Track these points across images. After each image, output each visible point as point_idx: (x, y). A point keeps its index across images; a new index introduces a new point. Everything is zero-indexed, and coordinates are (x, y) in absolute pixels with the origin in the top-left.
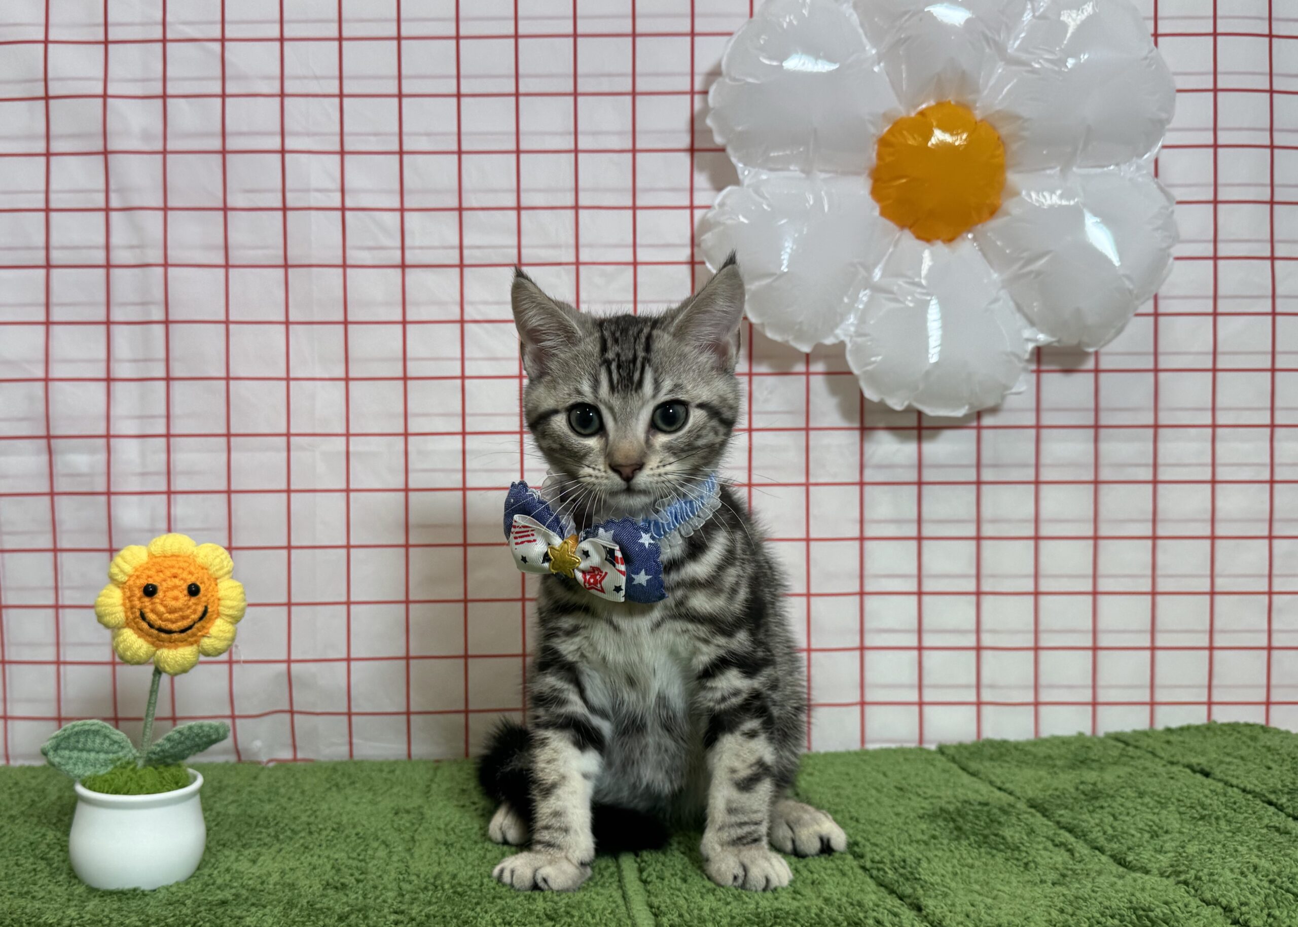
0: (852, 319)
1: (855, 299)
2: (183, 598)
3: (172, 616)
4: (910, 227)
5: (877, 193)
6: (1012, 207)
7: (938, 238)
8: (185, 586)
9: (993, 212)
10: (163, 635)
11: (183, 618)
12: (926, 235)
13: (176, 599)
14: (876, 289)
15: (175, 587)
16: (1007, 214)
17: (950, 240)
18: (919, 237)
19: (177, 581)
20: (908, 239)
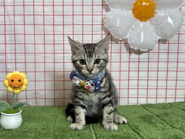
0: (129, 34)
1: (129, 31)
2: (18, 82)
3: (16, 85)
4: (139, 19)
5: (133, 13)
6: (156, 16)
7: (143, 21)
8: (18, 80)
9: (153, 16)
10: (15, 88)
11: (18, 85)
12: (141, 20)
13: (17, 82)
14: (133, 29)
15: (16, 80)
16: (155, 17)
17: (145, 21)
18: (140, 21)
19: (17, 79)
20: (138, 21)
